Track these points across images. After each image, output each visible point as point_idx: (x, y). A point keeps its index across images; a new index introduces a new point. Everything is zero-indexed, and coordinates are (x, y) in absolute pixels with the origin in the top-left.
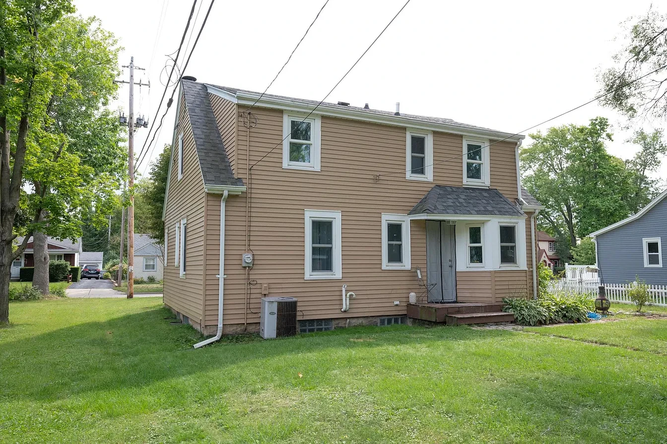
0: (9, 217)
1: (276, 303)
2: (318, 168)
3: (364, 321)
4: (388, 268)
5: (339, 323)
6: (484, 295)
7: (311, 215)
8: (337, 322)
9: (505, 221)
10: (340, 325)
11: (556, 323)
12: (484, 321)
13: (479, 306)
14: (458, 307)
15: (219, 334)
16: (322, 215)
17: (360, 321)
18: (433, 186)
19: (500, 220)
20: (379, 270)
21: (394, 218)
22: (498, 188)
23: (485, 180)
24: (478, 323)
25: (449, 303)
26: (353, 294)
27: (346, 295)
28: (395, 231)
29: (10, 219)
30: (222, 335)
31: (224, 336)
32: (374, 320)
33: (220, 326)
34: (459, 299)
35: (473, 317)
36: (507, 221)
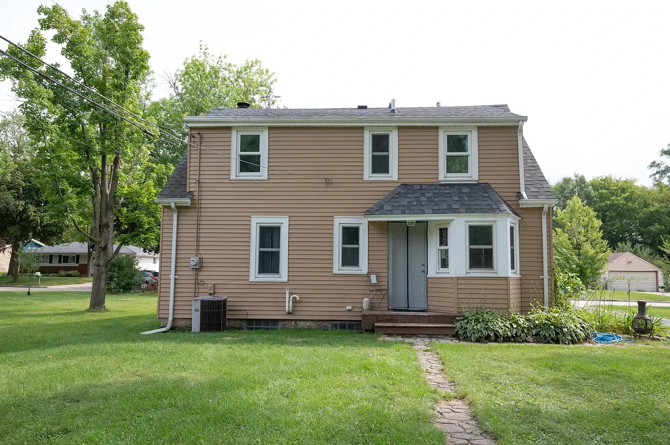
0: (105, 230)
1: (200, 301)
2: (265, 177)
3: (313, 325)
4: (341, 272)
5: (286, 324)
6: (446, 305)
7: (257, 221)
8: (284, 323)
9: (476, 219)
10: (287, 326)
11: (520, 342)
12: (412, 332)
13: (421, 316)
14: (391, 315)
15: (169, 326)
16: (270, 221)
17: (308, 324)
18: (398, 185)
19: (467, 219)
20: (330, 274)
21: (350, 221)
22: (489, 182)
23: (473, 175)
24: (404, 333)
25: (413, 311)
26: (296, 296)
27: (290, 298)
28: (351, 234)
29: (106, 232)
30: (172, 327)
31: (173, 329)
32: (324, 324)
33: (170, 319)
34: (430, 308)
35: (395, 327)
36: (479, 219)
